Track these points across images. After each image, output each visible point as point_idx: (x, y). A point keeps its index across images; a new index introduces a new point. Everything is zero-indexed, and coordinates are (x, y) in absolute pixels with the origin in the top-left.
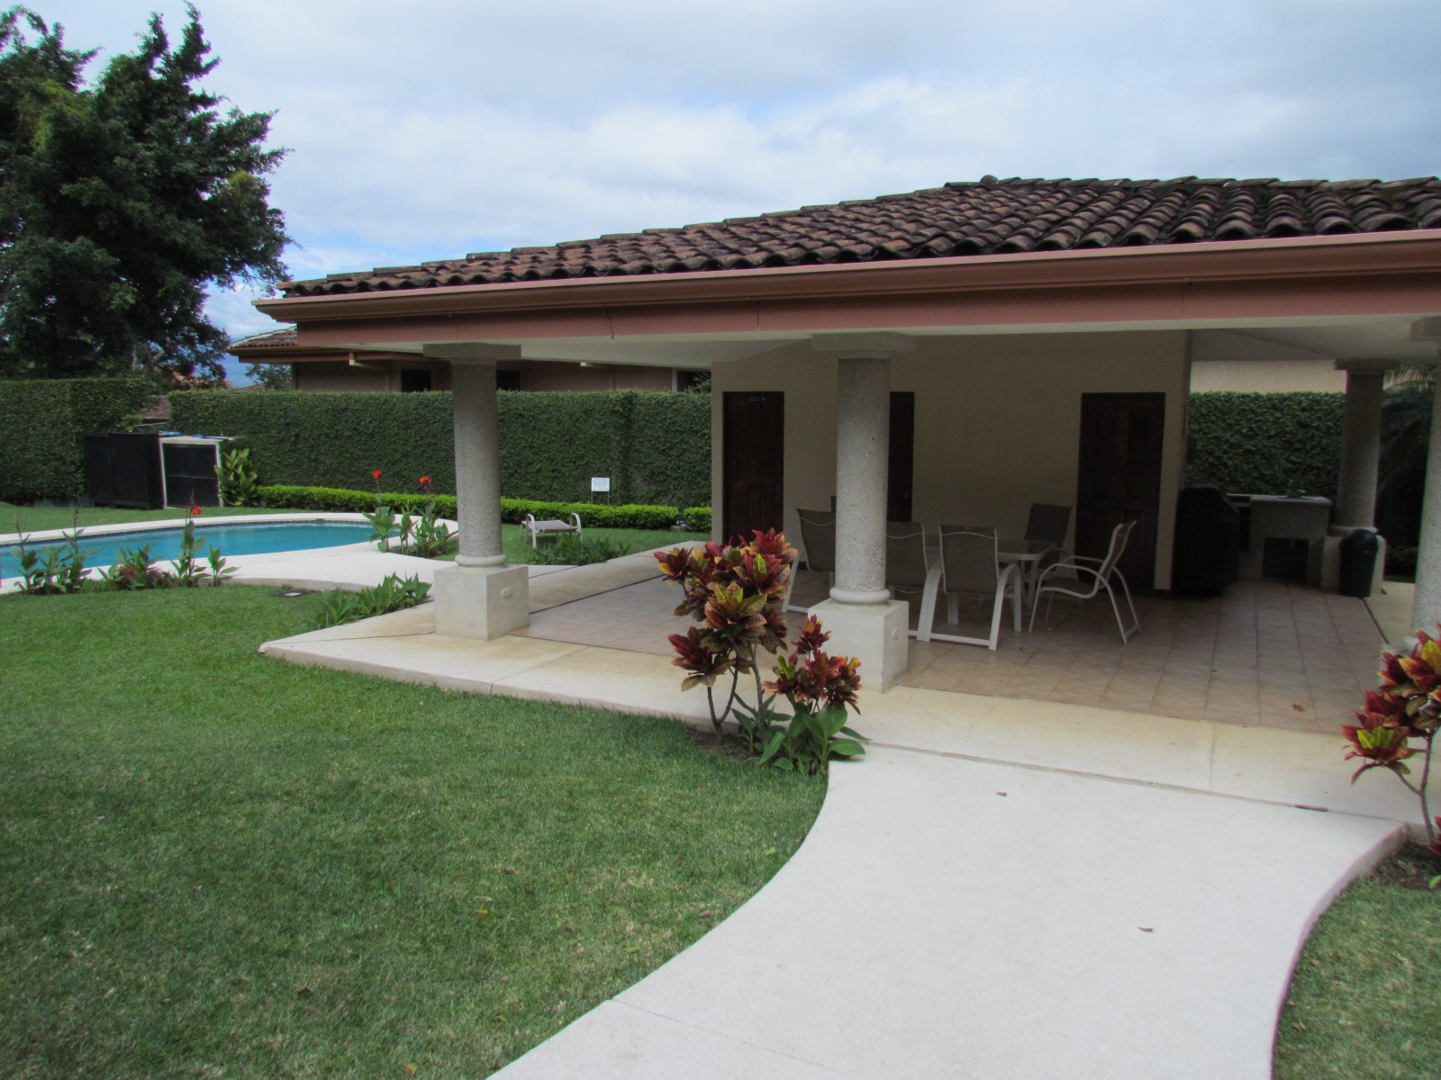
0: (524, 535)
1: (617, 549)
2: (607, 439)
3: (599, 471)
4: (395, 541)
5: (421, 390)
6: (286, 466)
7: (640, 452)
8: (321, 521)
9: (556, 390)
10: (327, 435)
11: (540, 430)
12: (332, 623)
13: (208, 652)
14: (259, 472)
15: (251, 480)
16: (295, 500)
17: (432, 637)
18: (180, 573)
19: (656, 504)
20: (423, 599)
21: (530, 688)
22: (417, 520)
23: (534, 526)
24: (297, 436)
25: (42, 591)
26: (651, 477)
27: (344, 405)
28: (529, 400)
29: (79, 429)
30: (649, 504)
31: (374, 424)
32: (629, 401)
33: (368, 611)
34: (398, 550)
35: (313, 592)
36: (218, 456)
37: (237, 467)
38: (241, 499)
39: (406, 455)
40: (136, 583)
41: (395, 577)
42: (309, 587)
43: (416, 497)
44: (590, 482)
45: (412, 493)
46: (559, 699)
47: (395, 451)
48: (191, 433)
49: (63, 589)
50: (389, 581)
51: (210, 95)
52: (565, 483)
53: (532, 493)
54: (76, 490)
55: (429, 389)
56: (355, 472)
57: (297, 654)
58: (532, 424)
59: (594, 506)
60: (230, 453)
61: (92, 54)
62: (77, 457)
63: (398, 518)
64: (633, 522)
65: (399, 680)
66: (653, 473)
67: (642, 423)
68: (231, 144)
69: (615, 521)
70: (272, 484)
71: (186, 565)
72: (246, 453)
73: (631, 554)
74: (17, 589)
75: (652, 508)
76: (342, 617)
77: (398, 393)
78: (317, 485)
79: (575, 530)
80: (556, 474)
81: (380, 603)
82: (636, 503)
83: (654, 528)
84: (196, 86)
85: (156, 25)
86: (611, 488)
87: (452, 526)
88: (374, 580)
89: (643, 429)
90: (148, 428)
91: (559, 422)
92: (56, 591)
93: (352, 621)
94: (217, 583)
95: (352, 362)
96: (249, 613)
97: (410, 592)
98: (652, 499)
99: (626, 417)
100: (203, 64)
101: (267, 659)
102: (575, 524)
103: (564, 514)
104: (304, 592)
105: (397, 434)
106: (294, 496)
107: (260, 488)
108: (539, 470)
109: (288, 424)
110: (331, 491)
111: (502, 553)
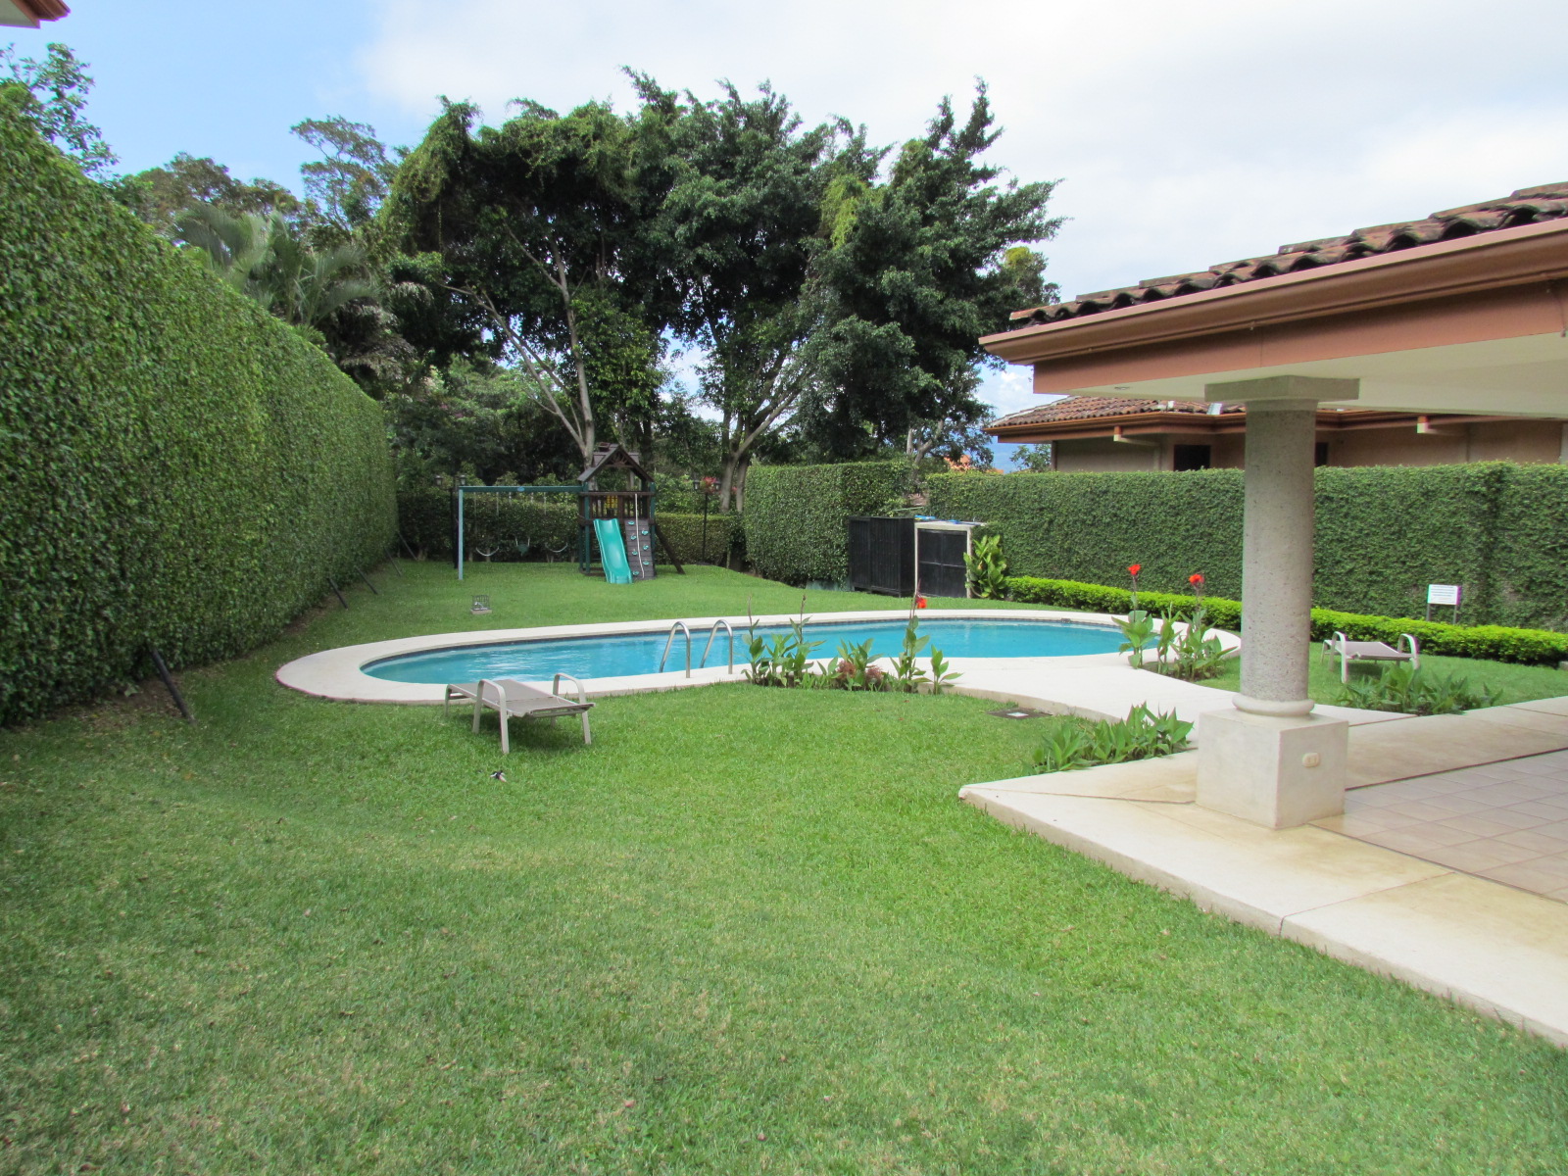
0: (1328, 658)
1: (1481, 694)
2: (1458, 532)
3: (1442, 575)
4: (1150, 655)
5: (1197, 468)
6: (1037, 556)
7: (1511, 550)
8: (1067, 621)
9: (1380, 463)
10: (1083, 522)
11: (1355, 518)
12: (1055, 767)
13: (902, 786)
14: (1009, 561)
15: (999, 570)
16: (1043, 595)
17: (1188, 810)
18: (900, 674)
19: (1536, 627)
20: (1179, 746)
21: (1351, 943)
22: (1180, 628)
23: (1344, 648)
24: (1051, 522)
25: (765, 682)
26: (1528, 588)
27: (1104, 488)
28: (1342, 478)
29: (846, 513)
30: (1522, 626)
31: (1138, 509)
32: (1498, 478)
33: (1104, 756)
34: (1154, 667)
35: (1042, 714)
36: (969, 542)
37: (986, 555)
38: (988, 590)
39: (1173, 547)
40: (852, 683)
41: (1144, 709)
42: (1038, 708)
43: (1182, 599)
44: (1425, 589)
45: (1178, 593)
46: (1407, 977)
47: (1161, 541)
48: (945, 519)
49: (785, 681)
50: (1138, 712)
51: (990, 168)
52: (1386, 590)
53: (1338, 601)
54: (840, 573)
55: (1207, 467)
56: (1112, 565)
57: (1003, 810)
58: (1344, 510)
59: (1432, 625)
60: (980, 540)
61: (888, 149)
62: (842, 541)
63: (1157, 624)
64: (1494, 652)
65: (1134, 878)
66: (1532, 581)
67: (1518, 509)
68: (1008, 217)
69: (1465, 649)
70: (1021, 575)
71: (906, 666)
72: (997, 539)
73: (1502, 704)
74: (744, 677)
75: (1529, 633)
76: (1069, 760)
77: (1168, 472)
78: (1068, 578)
79: (1407, 660)
80: (1374, 577)
81: (1120, 747)
82: (1499, 624)
83: (1530, 661)
84: (977, 161)
85: (945, 109)
86: (1460, 600)
87: (1228, 640)
88: (1117, 710)
89: (1519, 518)
90: (907, 513)
91: (1384, 507)
92: (779, 683)
93: (1081, 767)
94: (937, 690)
95: (1117, 438)
96: (961, 736)
97: (1164, 734)
98: (1527, 619)
99: (1491, 501)
100: (986, 137)
101: (965, 808)
102: (1409, 651)
103: (1384, 632)
104: (1031, 714)
105: (1163, 522)
106: (1042, 590)
107: (1008, 579)
108: (1351, 571)
109: (1042, 509)
110: (1083, 586)
111: (1307, 698)
